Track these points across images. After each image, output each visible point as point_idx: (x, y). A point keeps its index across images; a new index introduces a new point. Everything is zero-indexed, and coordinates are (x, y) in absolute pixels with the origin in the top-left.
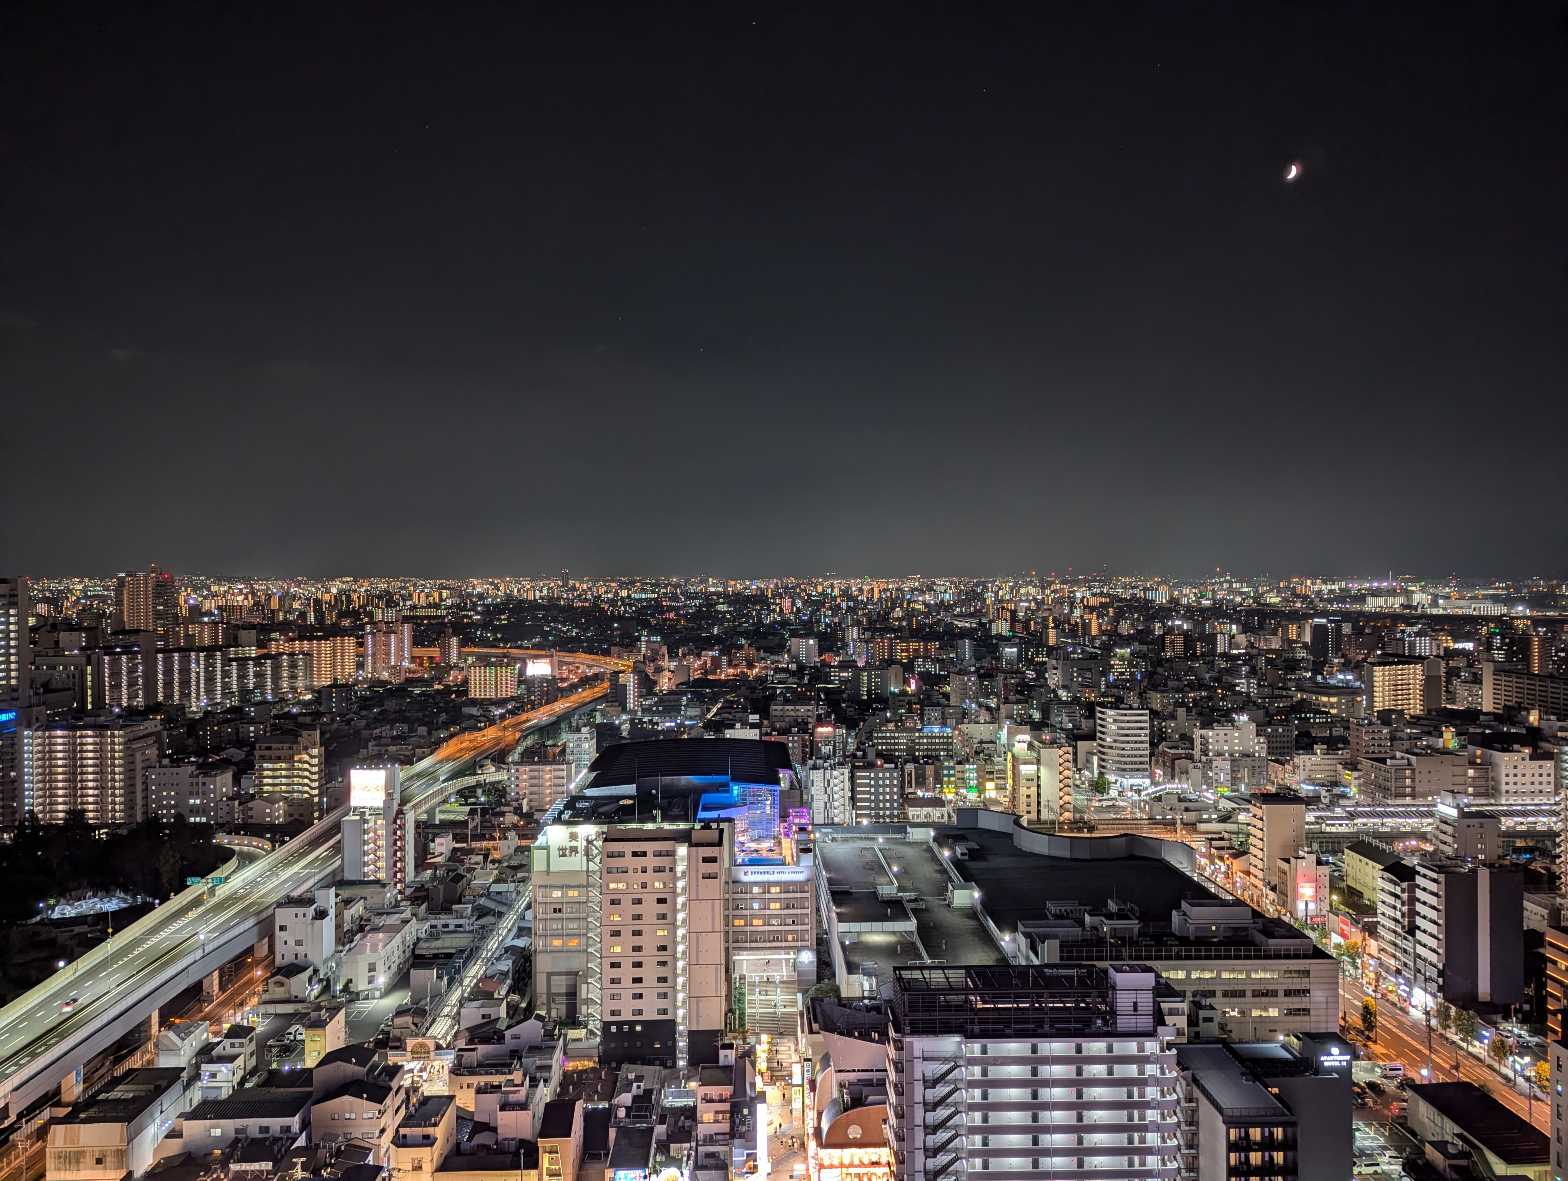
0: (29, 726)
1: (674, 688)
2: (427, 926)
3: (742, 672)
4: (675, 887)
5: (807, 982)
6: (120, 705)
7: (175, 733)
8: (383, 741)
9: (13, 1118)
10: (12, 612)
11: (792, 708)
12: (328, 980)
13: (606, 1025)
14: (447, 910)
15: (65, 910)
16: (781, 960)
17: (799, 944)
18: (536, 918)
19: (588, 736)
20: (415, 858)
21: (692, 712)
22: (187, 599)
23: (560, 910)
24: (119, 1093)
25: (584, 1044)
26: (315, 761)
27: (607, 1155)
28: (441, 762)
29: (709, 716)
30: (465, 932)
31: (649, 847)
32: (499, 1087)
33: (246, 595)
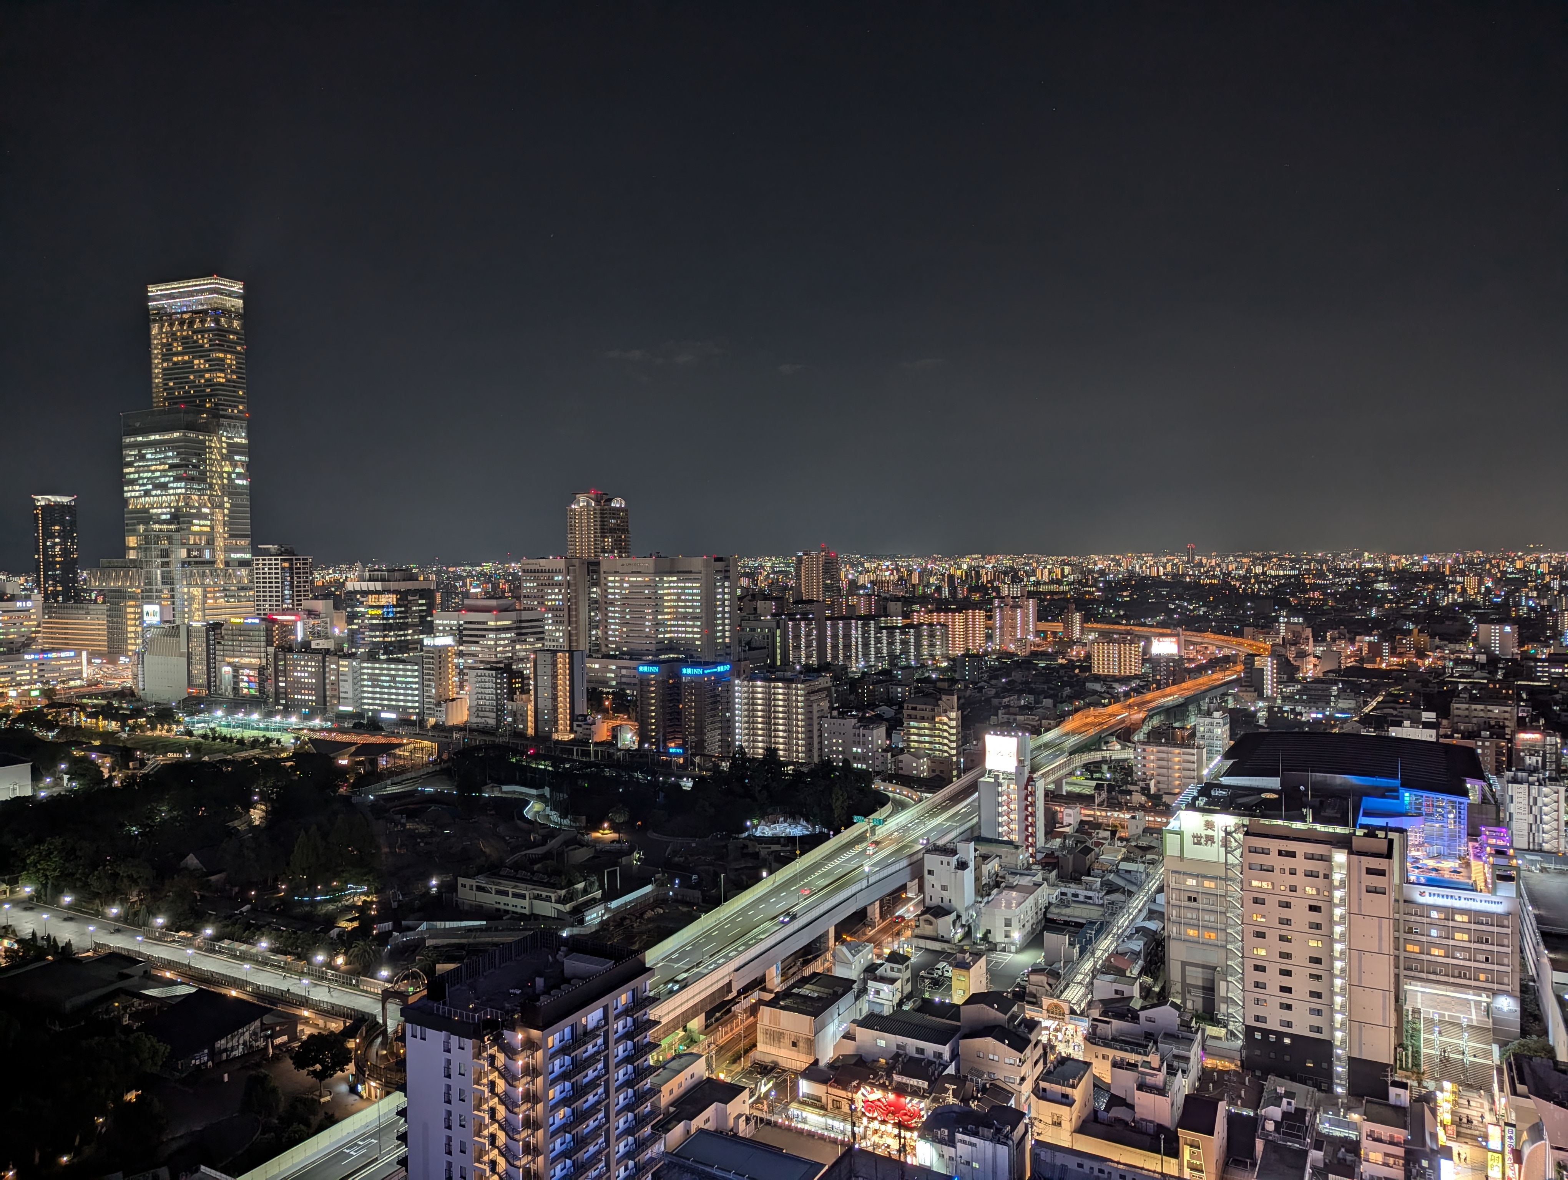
0: (738, 677)
1: (1321, 675)
2: (1057, 892)
3: (1409, 662)
4: (1331, 896)
5: (1507, 1033)
6: (800, 663)
7: (840, 689)
8: (1012, 710)
9: (734, 993)
10: (726, 584)
11: (1482, 707)
12: (969, 927)
13: (1249, 1031)
14: (1077, 880)
15: (765, 830)
16: (1468, 1000)
17: (1495, 986)
18: (1169, 903)
19: (1221, 721)
20: (1046, 826)
21: (1343, 704)
22: (847, 574)
23: (1195, 900)
24: (807, 990)
25: (1225, 1044)
26: (953, 723)
27: (1254, 1165)
28: (1067, 734)
29: (1366, 710)
30: (1094, 904)
31: (1301, 848)
32: (1135, 1065)
33: (892, 571)
